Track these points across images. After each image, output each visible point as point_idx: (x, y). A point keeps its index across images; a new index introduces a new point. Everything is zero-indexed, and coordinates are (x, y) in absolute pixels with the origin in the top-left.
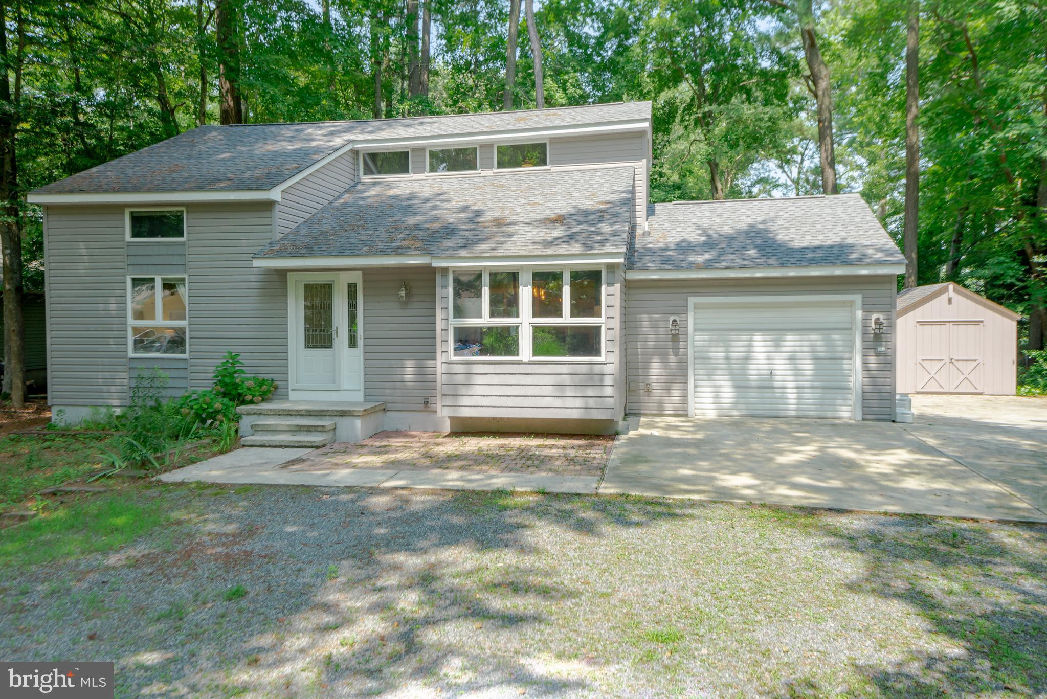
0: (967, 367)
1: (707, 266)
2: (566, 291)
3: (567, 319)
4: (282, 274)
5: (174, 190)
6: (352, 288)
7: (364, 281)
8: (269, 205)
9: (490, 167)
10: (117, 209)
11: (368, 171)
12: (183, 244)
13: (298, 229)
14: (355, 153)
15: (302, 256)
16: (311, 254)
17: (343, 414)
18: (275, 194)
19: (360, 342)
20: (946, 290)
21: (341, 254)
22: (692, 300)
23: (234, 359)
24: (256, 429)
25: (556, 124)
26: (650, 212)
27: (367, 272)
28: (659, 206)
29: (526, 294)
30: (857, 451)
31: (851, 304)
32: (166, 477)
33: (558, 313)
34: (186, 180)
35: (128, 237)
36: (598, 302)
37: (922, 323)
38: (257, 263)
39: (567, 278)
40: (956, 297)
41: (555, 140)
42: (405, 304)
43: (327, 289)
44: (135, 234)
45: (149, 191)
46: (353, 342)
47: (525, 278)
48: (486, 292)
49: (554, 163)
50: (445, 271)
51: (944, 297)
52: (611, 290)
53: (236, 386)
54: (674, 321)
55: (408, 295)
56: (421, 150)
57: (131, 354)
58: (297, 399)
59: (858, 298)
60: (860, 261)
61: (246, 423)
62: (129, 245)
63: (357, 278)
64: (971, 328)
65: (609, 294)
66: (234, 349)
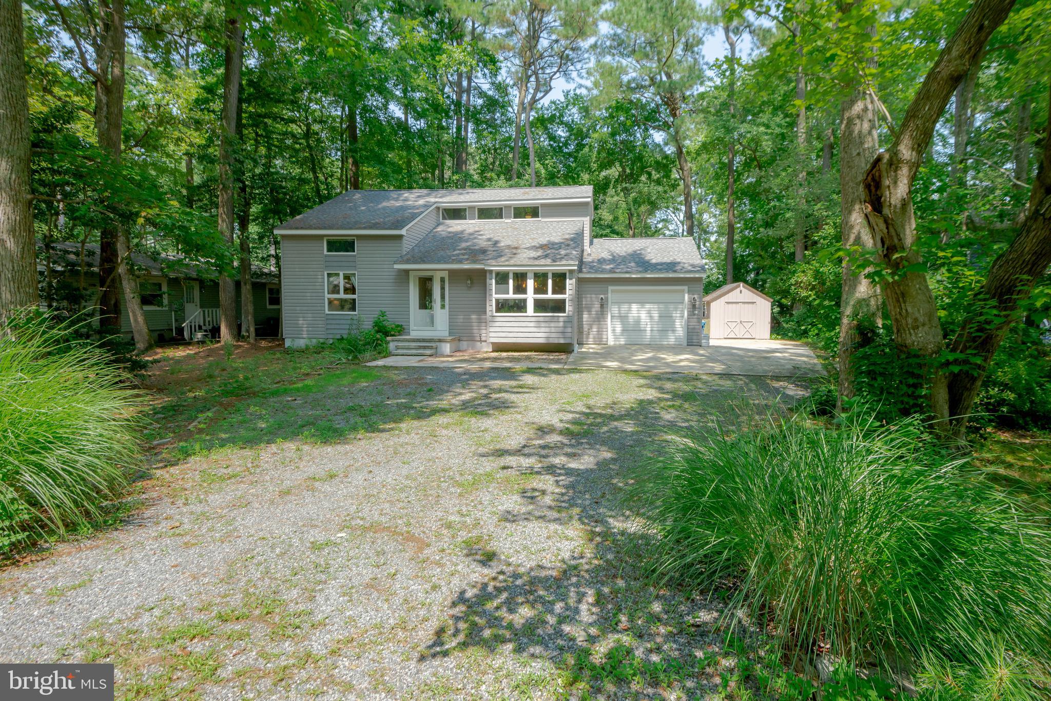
0: (748, 325)
1: (612, 271)
2: (550, 282)
3: (550, 295)
4: (407, 272)
5: (351, 228)
6: (442, 280)
7: (449, 276)
8: (400, 237)
9: (509, 217)
10: (321, 237)
11: (444, 218)
12: (354, 256)
13: (413, 249)
14: (438, 208)
15: (419, 263)
16: (424, 262)
17: (440, 341)
18: (403, 232)
19: (447, 306)
20: (739, 286)
21: (439, 262)
22: (610, 288)
23: (383, 314)
24: (397, 348)
25: (544, 197)
26: (591, 243)
27: (452, 272)
28: (595, 240)
29: (530, 284)
31: (682, 291)
32: (368, 364)
33: (546, 292)
34: (356, 223)
35: (325, 252)
36: (565, 288)
37: (728, 303)
38: (396, 266)
39: (550, 275)
40: (744, 290)
41: (543, 205)
42: (469, 288)
43: (430, 279)
44: (329, 250)
45: (338, 229)
46: (443, 307)
47: (530, 275)
48: (511, 282)
49: (542, 217)
50: (491, 271)
51: (738, 290)
52: (571, 282)
53: (385, 327)
54: (602, 298)
55: (472, 283)
56: (474, 207)
57: (327, 312)
58: (414, 334)
59: (686, 288)
60: (681, 271)
61: (392, 346)
62: (326, 256)
63: (445, 275)
64: (750, 305)
65: (570, 284)
66: (383, 309)
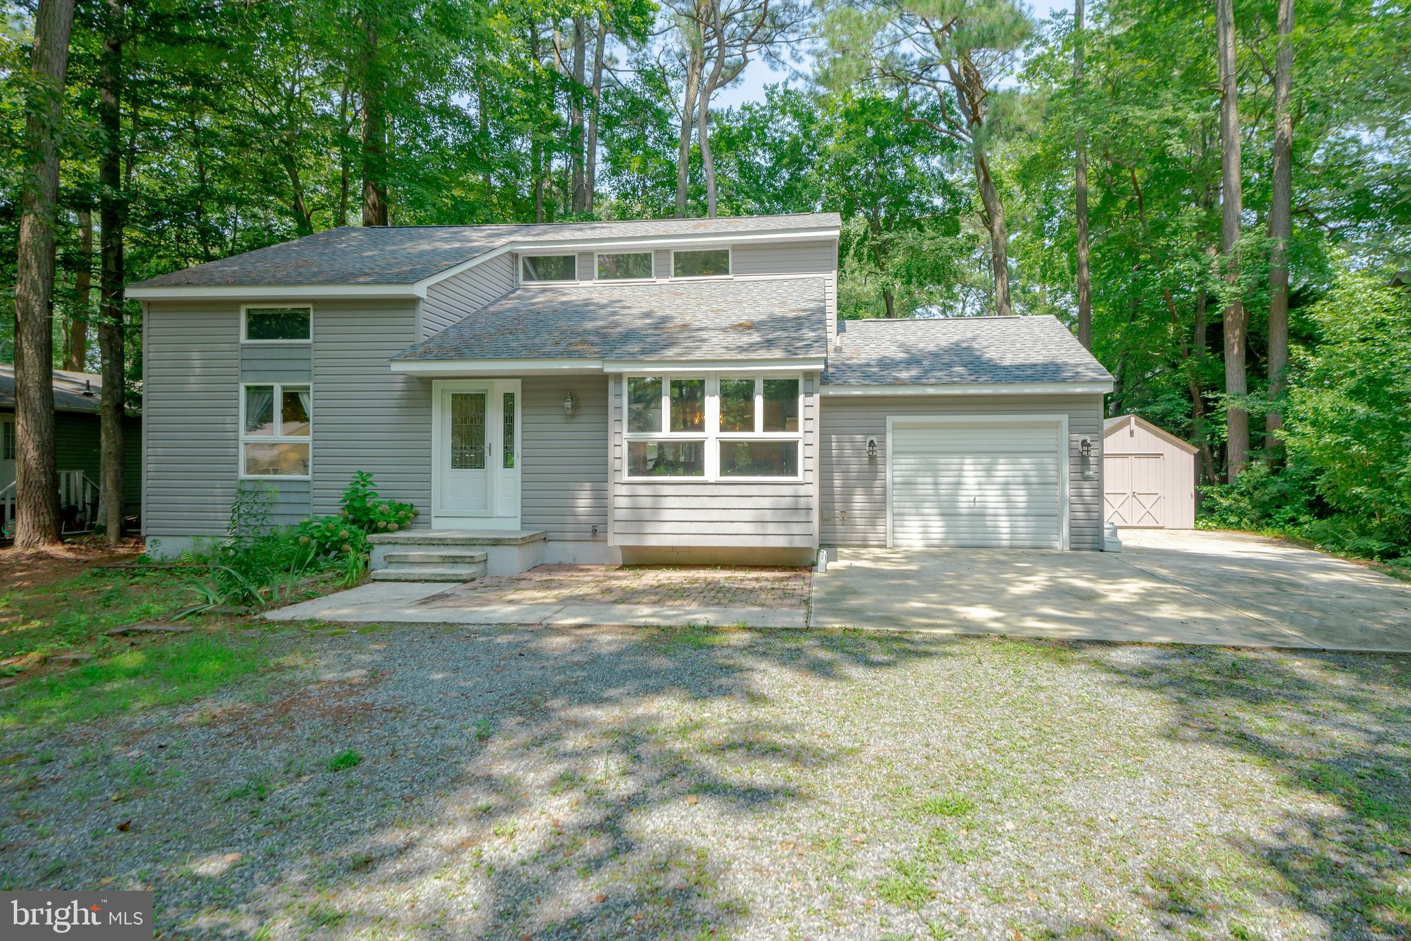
0: (1148, 502)
2: (759, 402)
3: (759, 433)
4: (425, 383)
5: (299, 283)
6: (509, 398)
7: (523, 391)
8: (411, 303)
9: (665, 274)
10: (231, 305)
11: (528, 277)
12: (308, 347)
13: (446, 332)
14: (515, 256)
15: (450, 359)
16: (460, 355)
17: (496, 543)
18: (419, 290)
19: (517, 460)
20: (1128, 422)
21: (497, 357)
22: (891, 420)
23: (364, 479)
24: (389, 560)
25: (740, 229)
26: (841, 329)
27: (528, 381)
28: (848, 323)
29: (712, 406)
30: (1089, 580)
31: (1057, 425)
32: (271, 615)
33: (749, 426)
34: (315, 275)
35: (243, 338)
36: (794, 414)
37: (1107, 456)
38: (396, 367)
39: (759, 386)
40: (1138, 430)
41: (737, 247)
42: (572, 416)
43: (479, 400)
44: (252, 334)
45: (269, 284)
46: (508, 463)
47: (712, 386)
48: (666, 403)
49: (736, 272)
50: (618, 377)
51: (1126, 429)
52: (809, 400)
53: (367, 511)
54: (872, 442)
55: (575, 407)
56: (589, 254)
57: (243, 475)
58: (440, 527)
61: (378, 554)
62: (244, 347)
63: (515, 387)
64: (1152, 460)
65: (808, 406)
66: (365, 469)
